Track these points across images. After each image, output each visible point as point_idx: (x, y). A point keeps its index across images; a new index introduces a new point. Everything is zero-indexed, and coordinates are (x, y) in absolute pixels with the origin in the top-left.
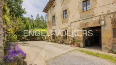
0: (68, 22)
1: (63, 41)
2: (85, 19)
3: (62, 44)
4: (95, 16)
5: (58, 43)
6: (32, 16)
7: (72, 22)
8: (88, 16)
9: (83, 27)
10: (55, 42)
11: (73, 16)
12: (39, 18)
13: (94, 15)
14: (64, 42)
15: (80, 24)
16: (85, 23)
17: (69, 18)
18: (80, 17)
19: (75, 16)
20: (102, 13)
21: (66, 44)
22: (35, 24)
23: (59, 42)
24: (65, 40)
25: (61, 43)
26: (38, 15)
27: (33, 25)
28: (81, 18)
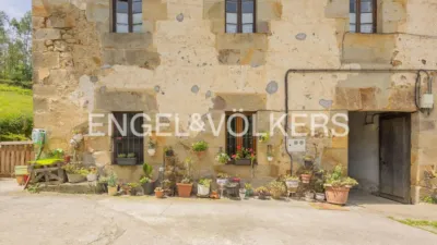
0: (262, 62)
2: (362, 71)
4: (400, 67)
7: (294, 71)
8: (377, 61)
9: (351, 104)
11: (301, 37)
13: (399, 63)
15: (338, 90)
16: (361, 90)
17: (273, 42)
18: (336, 52)
19: (310, 38)
20: (424, 62)
28: (343, 62)
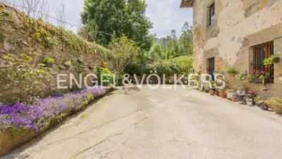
1: (247, 90)
3: (245, 103)
5: (225, 96)
6: (173, 31)
10: (215, 92)
12: (188, 31)
14: (253, 95)
21: (266, 107)
22: (179, 48)
23: (230, 95)
24: (261, 88)
25: (241, 99)
26: (187, 24)
27: (176, 50)
